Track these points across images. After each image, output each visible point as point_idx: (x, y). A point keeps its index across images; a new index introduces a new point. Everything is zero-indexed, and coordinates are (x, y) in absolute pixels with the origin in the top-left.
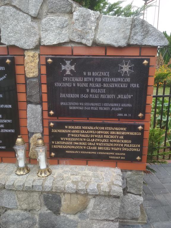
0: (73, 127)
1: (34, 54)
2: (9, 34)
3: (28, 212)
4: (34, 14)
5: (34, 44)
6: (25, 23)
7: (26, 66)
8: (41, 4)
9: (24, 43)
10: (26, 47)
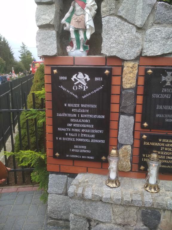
0: (167, 141)
1: (134, 65)
2: (111, 45)
3: (122, 227)
4: (140, 25)
5: (136, 55)
6: (130, 34)
7: (125, 77)
8: (149, 15)
9: (125, 54)
10: (127, 58)
